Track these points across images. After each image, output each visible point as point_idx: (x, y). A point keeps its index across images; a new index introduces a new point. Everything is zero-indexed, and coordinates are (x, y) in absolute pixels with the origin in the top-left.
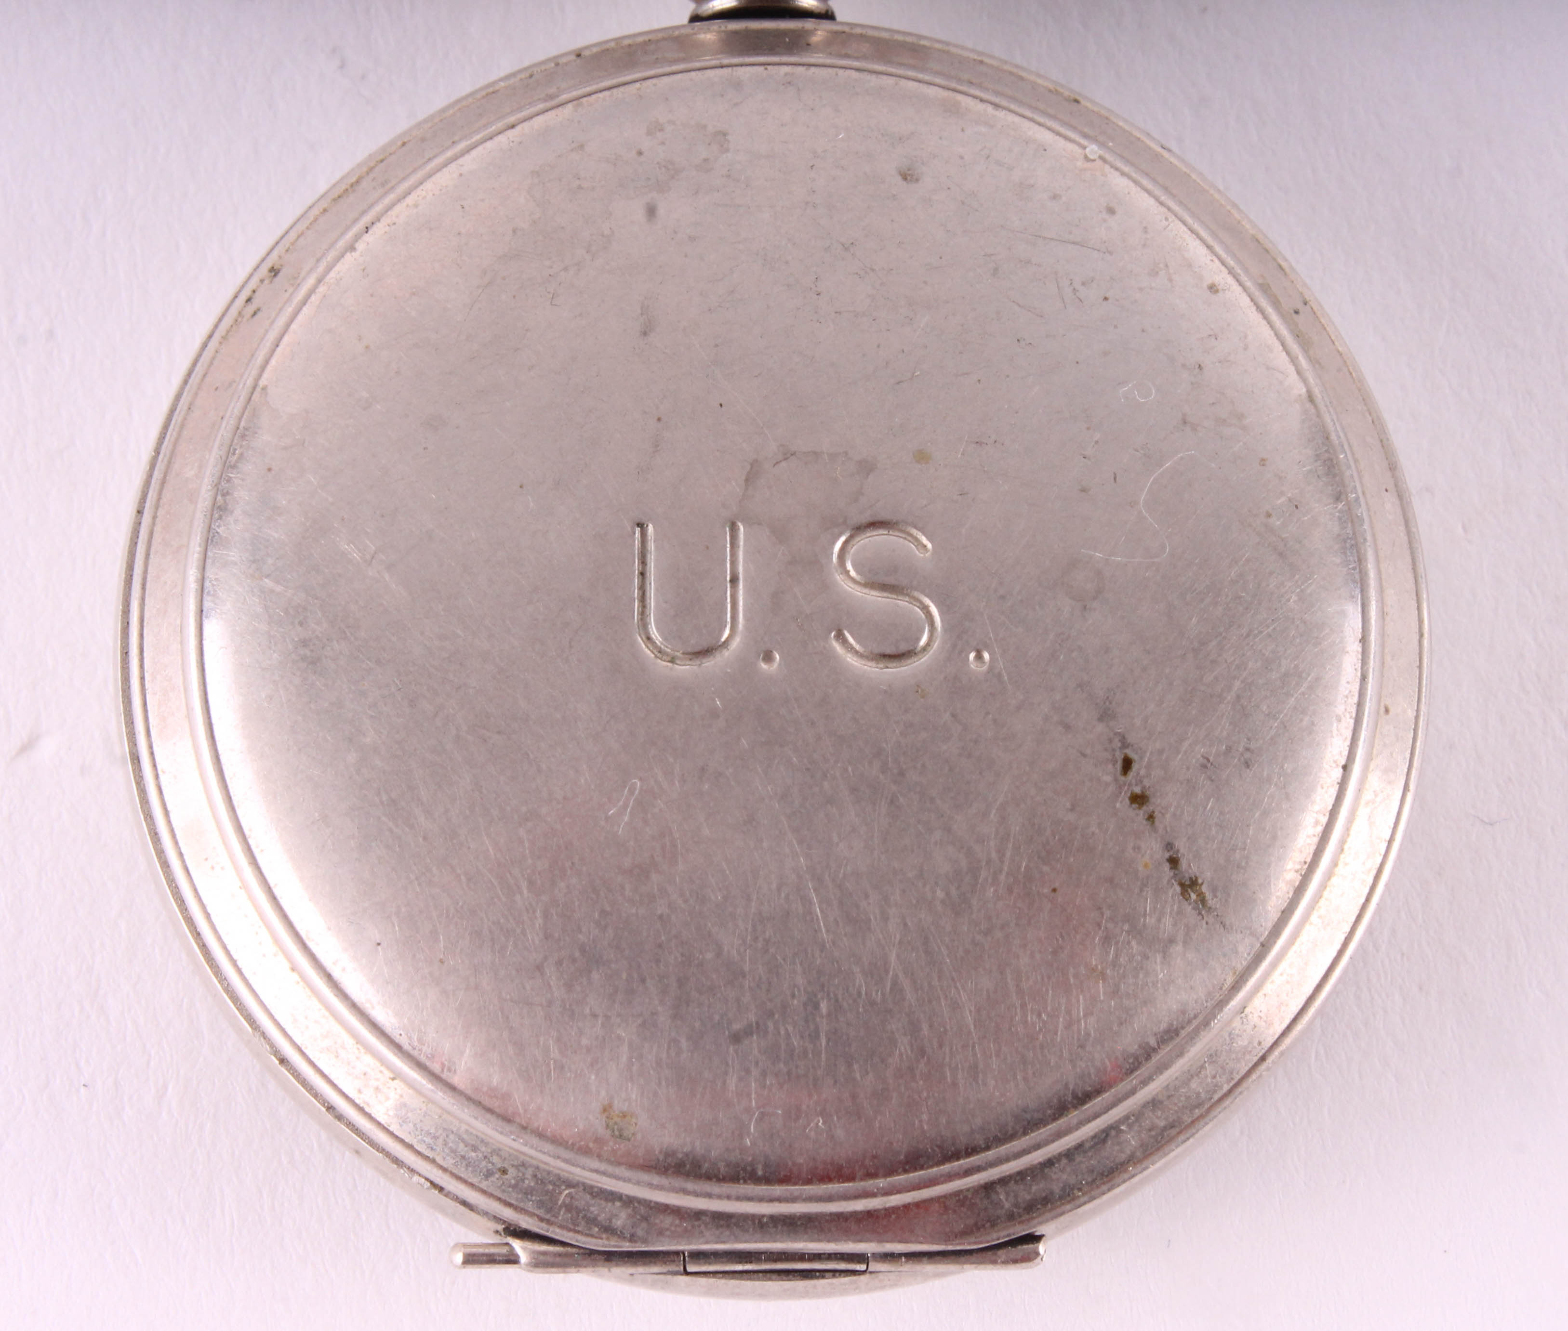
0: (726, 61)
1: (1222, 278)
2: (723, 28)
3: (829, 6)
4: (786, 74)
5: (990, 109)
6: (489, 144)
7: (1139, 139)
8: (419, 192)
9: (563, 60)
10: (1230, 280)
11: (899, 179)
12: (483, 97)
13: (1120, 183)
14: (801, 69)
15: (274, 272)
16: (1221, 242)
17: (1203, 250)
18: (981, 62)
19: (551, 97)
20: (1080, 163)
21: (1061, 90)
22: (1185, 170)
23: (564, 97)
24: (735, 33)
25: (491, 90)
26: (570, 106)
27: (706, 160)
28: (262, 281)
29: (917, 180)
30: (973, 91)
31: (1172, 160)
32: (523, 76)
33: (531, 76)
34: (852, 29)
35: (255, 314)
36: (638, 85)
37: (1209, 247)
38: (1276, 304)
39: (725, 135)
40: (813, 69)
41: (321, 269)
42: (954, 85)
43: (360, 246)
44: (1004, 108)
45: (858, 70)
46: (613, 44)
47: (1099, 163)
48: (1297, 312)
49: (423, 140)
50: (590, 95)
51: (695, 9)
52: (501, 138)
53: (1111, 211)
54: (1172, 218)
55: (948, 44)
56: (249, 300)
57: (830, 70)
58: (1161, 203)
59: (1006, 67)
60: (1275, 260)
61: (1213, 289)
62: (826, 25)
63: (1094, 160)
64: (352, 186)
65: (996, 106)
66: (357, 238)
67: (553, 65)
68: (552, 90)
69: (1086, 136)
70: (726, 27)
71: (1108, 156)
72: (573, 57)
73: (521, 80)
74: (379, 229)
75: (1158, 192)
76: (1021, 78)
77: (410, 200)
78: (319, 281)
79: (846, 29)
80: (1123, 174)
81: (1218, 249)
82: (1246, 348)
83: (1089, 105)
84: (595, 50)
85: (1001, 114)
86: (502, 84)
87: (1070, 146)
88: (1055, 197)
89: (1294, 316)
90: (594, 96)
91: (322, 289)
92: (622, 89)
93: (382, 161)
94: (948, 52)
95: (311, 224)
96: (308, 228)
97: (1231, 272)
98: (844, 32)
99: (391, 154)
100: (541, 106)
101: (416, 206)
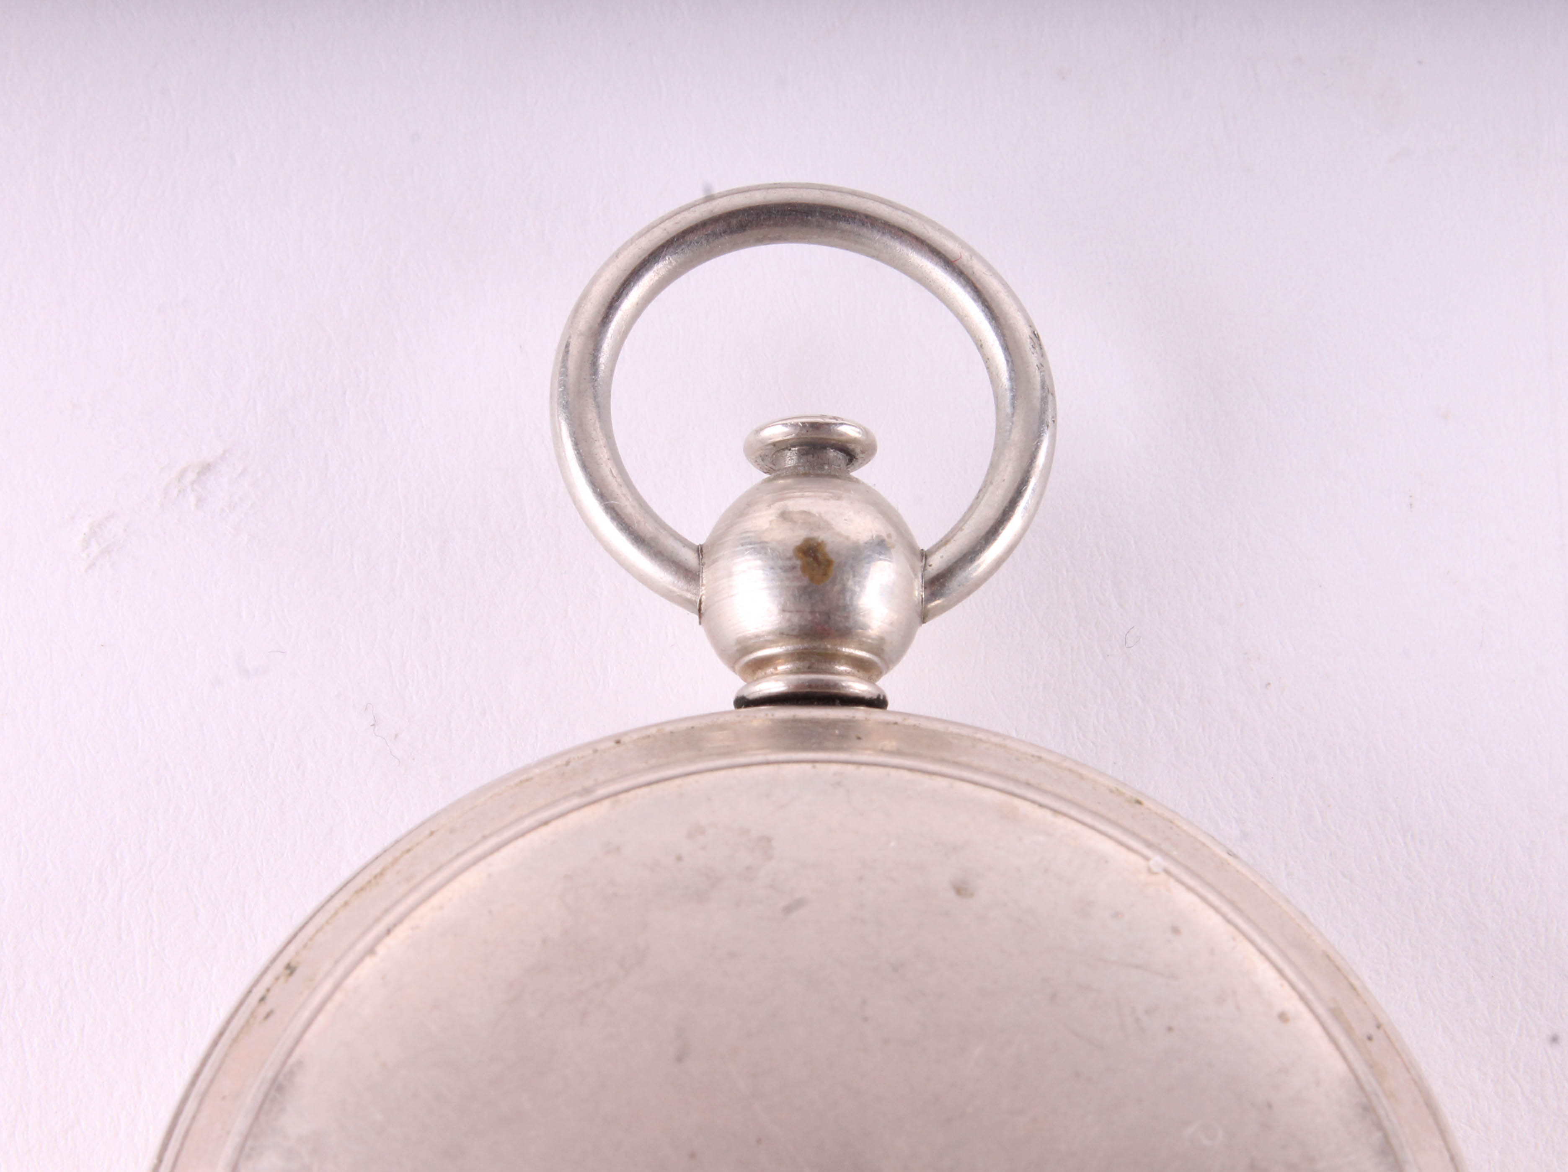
0: (773, 757)
1: (1293, 1005)
2: (770, 716)
3: (878, 688)
4: (835, 774)
5: (1048, 815)
6: (520, 843)
7: (1204, 844)
8: (447, 892)
9: (601, 747)
10: (1301, 1007)
11: (952, 894)
12: (517, 785)
13: (1184, 899)
14: (850, 768)
15: (290, 969)
16: (1291, 963)
17: (1272, 974)
18: (1040, 758)
19: (587, 791)
20: (1143, 877)
21: (1123, 790)
22: (1253, 879)
23: (601, 792)
24: (784, 721)
25: (524, 777)
26: (607, 803)
27: (748, 868)
28: (277, 979)
29: (971, 895)
30: (1031, 794)
31: (1240, 867)
32: (559, 762)
33: (568, 763)
34: (905, 719)
35: (268, 1016)
36: (678, 782)
37: (1279, 971)
38: (1348, 1031)
39: (768, 839)
40: (863, 769)
41: (339, 971)
42: (1011, 787)
43: (381, 950)
44: (1065, 815)
45: (911, 770)
46: (653, 731)
47: (1163, 876)
48: (1370, 1038)
49: (452, 831)
50: (627, 790)
51: (742, 689)
52: (534, 836)
53: (1176, 930)
54: (1240, 938)
55: (1006, 737)
56: (262, 999)
57: (882, 770)
58: (1229, 922)
59: (1066, 764)
60: (1346, 978)
61: (1283, 1017)
62: (876, 714)
63: (1156, 873)
64: (376, 877)
65: (1055, 811)
66: (379, 940)
67: (590, 752)
68: (589, 783)
69: (1149, 845)
70: (773, 715)
71: (1173, 869)
72: (612, 744)
73: (557, 767)
74: (402, 932)
75: (1226, 908)
76: (1082, 777)
77: (435, 901)
78: (337, 987)
79: (899, 719)
80: (1189, 888)
81: (1288, 971)
82: (1318, 1084)
83: (1152, 806)
84: (635, 736)
85: (1060, 821)
86: (537, 771)
87: (1133, 857)
88: (1117, 915)
89: (1368, 1043)
90: (632, 793)
91: (338, 997)
92: (661, 786)
93: (408, 851)
94: (1005, 747)
95: (331, 918)
96: (327, 922)
97: (1302, 997)
98: (896, 723)
99: (418, 844)
100: (576, 801)
101: (441, 908)
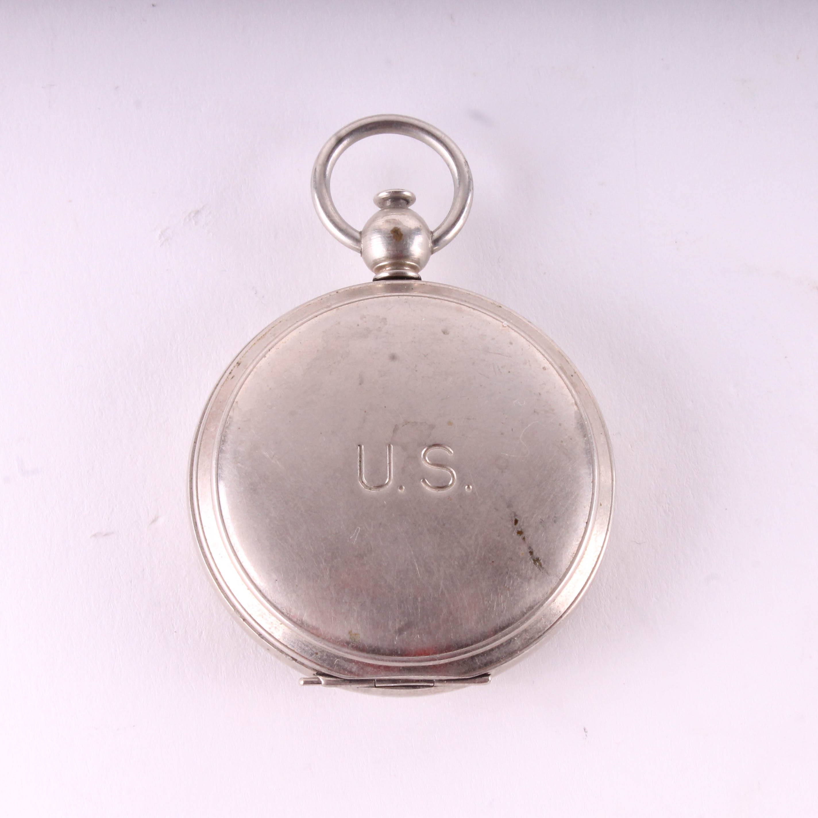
0: (386, 295)
1: (547, 365)
2: (384, 283)
3: (419, 275)
4: (405, 299)
5: (472, 310)
6: (309, 322)
7: (520, 319)
8: (287, 338)
9: (332, 294)
10: (550, 365)
11: (442, 334)
12: (306, 306)
13: (514, 334)
14: (410, 297)
15: (239, 364)
16: (547, 353)
17: (541, 356)
18: (469, 294)
19: (329, 307)
20: (501, 328)
21: (495, 303)
22: (536, 329)
23: (333, 307)
24: (389, 285)
25: (308, 304)
26: (335, 310)
27: (380, 328)
28: (234, 367)
29: (448, 334)
30: (466, 304)
31: (532, 326)
32: (319, 299)
33: (322, 299)
34: (427, 283)
35: (232, 378)
36: (357, 303)
37: (543, 355)
38: (565, 373)
39: (385, 319)
40: (414, 297)
41: (255, 363)
42: (460, 302)
43: (267, 356)
44: (477, 310)
45: (429, 297)
46: (348, 289)
47: (507, 327)
48: (572, 376)
49: (287, 320)
50: (341, 306)
51: (375, 276)
52: (313, 320)
53: (511, 343)
54: (531, 345)
55: (458, 288)
56: (230, 373)
57: (419, 297)
58: (527, 341)
59: (477, 296)
60: (565, 358)
61: (544, 368)
62: (417, 282)
63: (505, 327)
64: (263, 335)
65: (474, 309)
66: (266, 353)
67: (329, 295)
68: (329, 304)
69: (503, 319)
70: (385, 283)
71: (510, 326)
72: (335, 293)
73: (319, 300)
74: (273, 350)
75: (527, 337)
76: (482, 299)
77: (283, 340)
78: (254, 367)
79: (425, 283)
80: (515, 331)
81: (546, 355)
82: (555, 388)
83: (505, 308)
84: (342, 290)
85: (475, 312)
86: (312, 302)
87: (498, 322)
88: (493, 339)
89: (571, 377)
90: (343, 306)
91: (255, 370)
92: (352, 304)
93: (273, 327)
94: (458, 291)
95: (250, 348)
96: (249, 349)
97: (550, 363)
98: (424, 284)
99: (276, 325)
100: (326, 310)
101: (285, 342)
